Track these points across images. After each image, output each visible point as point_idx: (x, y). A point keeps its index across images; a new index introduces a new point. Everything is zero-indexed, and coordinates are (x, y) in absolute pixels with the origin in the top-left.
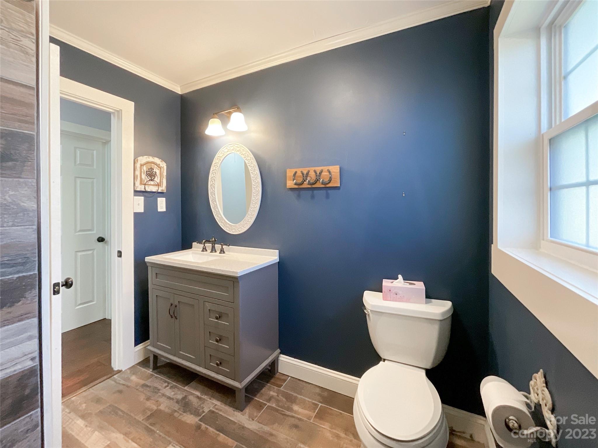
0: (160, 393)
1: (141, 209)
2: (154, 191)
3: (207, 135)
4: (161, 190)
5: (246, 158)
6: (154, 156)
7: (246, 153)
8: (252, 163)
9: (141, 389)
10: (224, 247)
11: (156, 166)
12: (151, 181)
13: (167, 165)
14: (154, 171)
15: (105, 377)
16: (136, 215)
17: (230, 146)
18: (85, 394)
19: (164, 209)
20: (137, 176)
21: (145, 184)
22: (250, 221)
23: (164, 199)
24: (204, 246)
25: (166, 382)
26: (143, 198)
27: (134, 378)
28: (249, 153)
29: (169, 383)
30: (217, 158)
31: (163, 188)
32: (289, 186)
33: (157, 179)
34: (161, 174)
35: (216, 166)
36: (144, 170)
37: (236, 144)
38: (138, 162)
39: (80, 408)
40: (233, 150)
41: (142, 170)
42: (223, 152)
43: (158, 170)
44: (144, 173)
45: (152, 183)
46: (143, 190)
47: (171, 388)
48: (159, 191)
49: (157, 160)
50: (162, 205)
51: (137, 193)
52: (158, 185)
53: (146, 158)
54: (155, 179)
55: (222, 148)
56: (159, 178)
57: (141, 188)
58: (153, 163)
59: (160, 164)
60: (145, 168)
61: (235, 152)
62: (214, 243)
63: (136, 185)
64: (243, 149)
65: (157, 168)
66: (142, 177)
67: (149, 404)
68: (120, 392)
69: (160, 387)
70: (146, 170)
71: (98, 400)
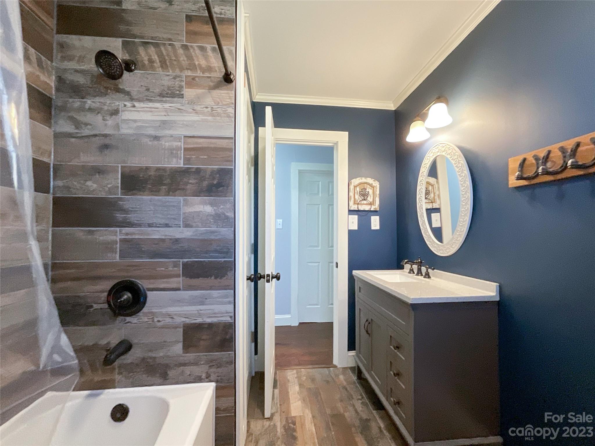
0: (352, 401)
1: (355, 227)
2: (367, 209)
3: (410, 143)
4: (374, 209)
5: (452, 158)
6: (366, 177)
7: (452, 152)
8: (459, 163)
9: (341, 388)
10: (430, 270)
11: (368, 186)
12: (364, 201)
13: (380, 184)
14: (367, 190)
15: (324, 366)
16: (350, 232)
17: (435, 148)
18: (309, 370)
19: (378, 228)
20: (351, 196)
21: (358, 204)
22: (459, 240)
23: (378, 218)
24: (412, 267)
25: (361, 395)
26: (357, 216)
27: (341, 377)
28: (455, 151)
29: (363, 397)
30: (423, 166)
31: (376, 206)
32: (512, 184)
33: (370, 198)
34: (374, 193)
35: (423, 176)
36: (357, 191)
37: (441, 144)
38: (351, 184)
39: (302, 379)
40: (438, 152)
41: (356, 191)
42: (429, 158)
43: (371, 189)
44: (357, 194)
45: (365, 202)
46: (357, 209)
47: (362, 403)
48: (371, 210)
49: (370, 181)
50: (375, 223)
51: (351, 212)
52: (371, 204)
53: (359, 180)
54: (368, 199)
55: (427, 154)
56: (372, 198)
57: (354, 207)
58: (365, 184)
59: (372, 184)
60: (358, 189)
61: (441, 154)
62: (420, 264)
63: (350, 205)
64: (449, 147)
65: (370, 188)
66: (356, 197)
67: (339, 405)
68: (328, 382)
69: (354, 397)
70: (359, 190)
71: (313, 380)
